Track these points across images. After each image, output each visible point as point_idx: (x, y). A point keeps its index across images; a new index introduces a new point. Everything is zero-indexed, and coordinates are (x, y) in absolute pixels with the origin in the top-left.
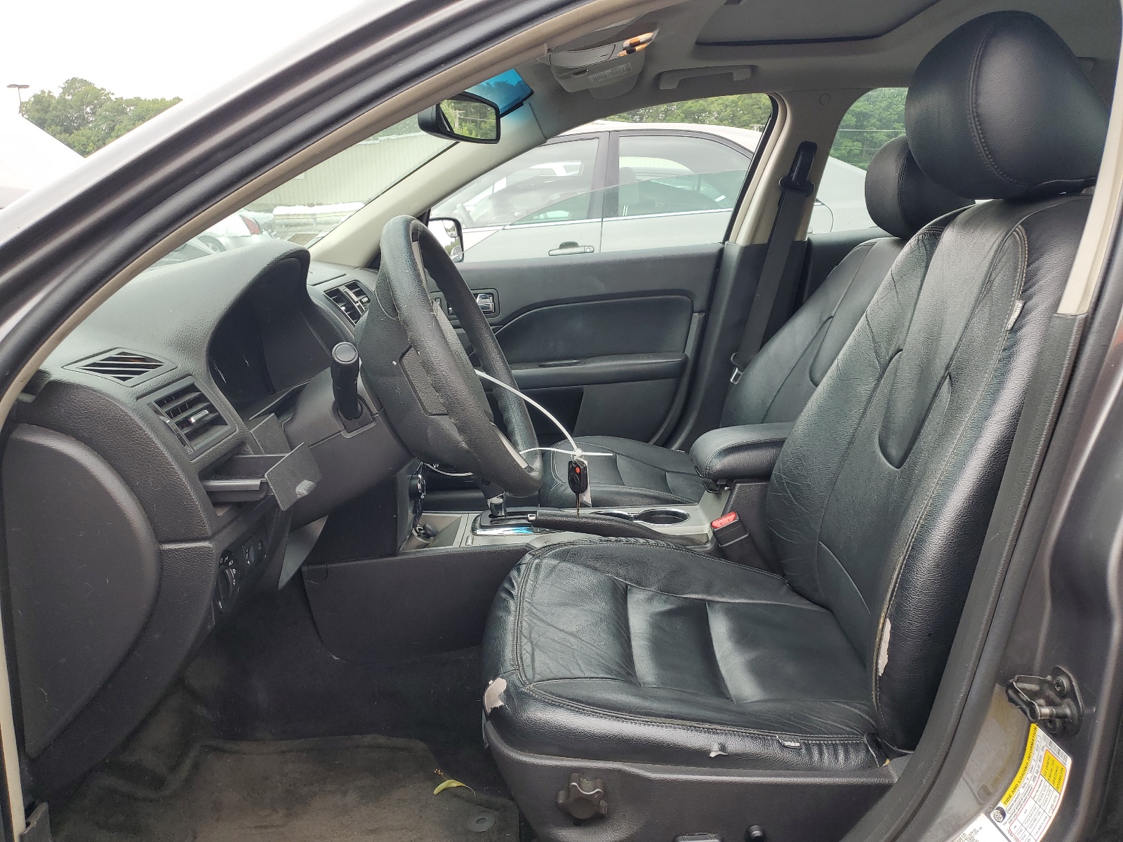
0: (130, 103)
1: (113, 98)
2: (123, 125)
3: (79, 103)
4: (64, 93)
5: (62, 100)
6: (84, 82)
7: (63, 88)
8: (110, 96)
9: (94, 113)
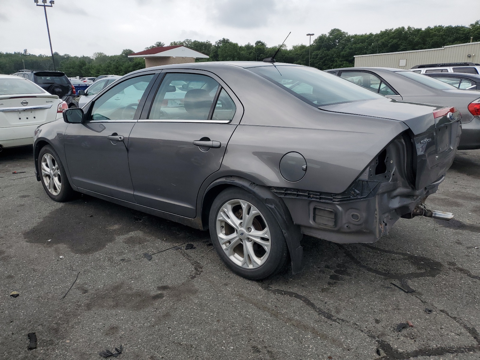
0: (353, 37)
1: (347, 36)
2: (348, 46)
3: (334, 39)
4: (330, 35)
5: (329, 37)
6: (338, 30)
7: (330, 33)
8: (346, 35)
9: (339, 42)
